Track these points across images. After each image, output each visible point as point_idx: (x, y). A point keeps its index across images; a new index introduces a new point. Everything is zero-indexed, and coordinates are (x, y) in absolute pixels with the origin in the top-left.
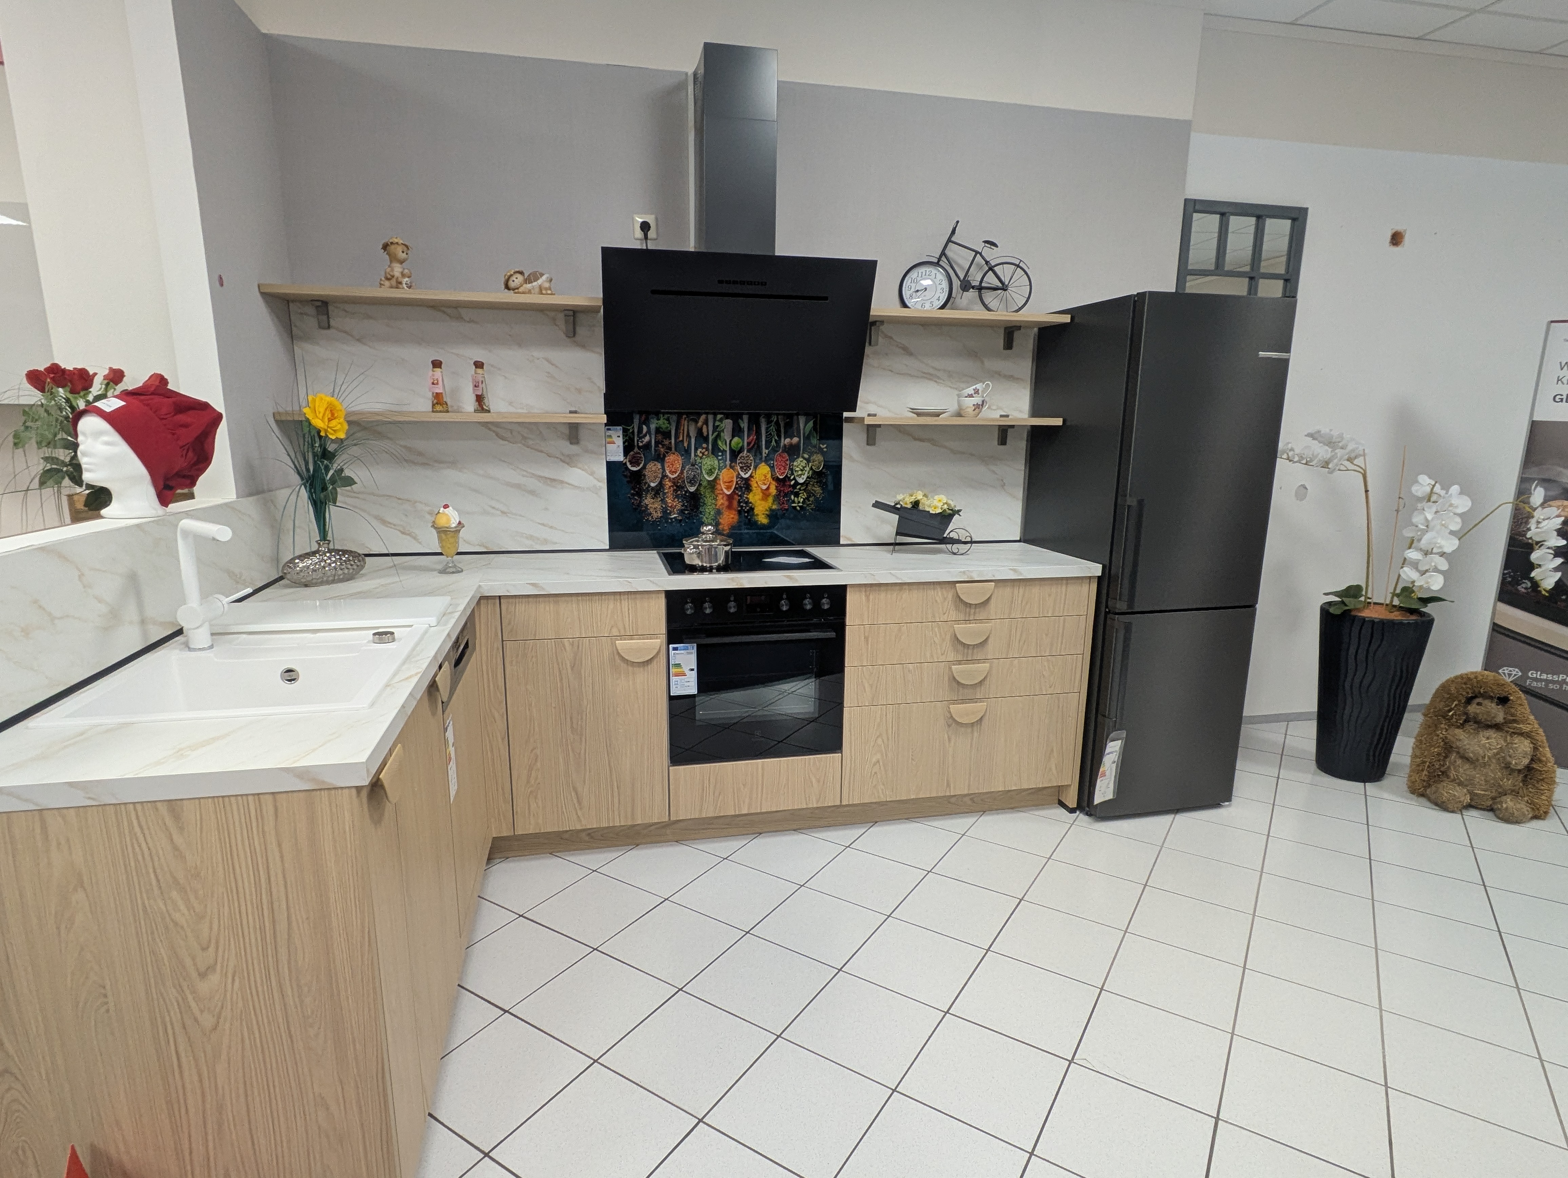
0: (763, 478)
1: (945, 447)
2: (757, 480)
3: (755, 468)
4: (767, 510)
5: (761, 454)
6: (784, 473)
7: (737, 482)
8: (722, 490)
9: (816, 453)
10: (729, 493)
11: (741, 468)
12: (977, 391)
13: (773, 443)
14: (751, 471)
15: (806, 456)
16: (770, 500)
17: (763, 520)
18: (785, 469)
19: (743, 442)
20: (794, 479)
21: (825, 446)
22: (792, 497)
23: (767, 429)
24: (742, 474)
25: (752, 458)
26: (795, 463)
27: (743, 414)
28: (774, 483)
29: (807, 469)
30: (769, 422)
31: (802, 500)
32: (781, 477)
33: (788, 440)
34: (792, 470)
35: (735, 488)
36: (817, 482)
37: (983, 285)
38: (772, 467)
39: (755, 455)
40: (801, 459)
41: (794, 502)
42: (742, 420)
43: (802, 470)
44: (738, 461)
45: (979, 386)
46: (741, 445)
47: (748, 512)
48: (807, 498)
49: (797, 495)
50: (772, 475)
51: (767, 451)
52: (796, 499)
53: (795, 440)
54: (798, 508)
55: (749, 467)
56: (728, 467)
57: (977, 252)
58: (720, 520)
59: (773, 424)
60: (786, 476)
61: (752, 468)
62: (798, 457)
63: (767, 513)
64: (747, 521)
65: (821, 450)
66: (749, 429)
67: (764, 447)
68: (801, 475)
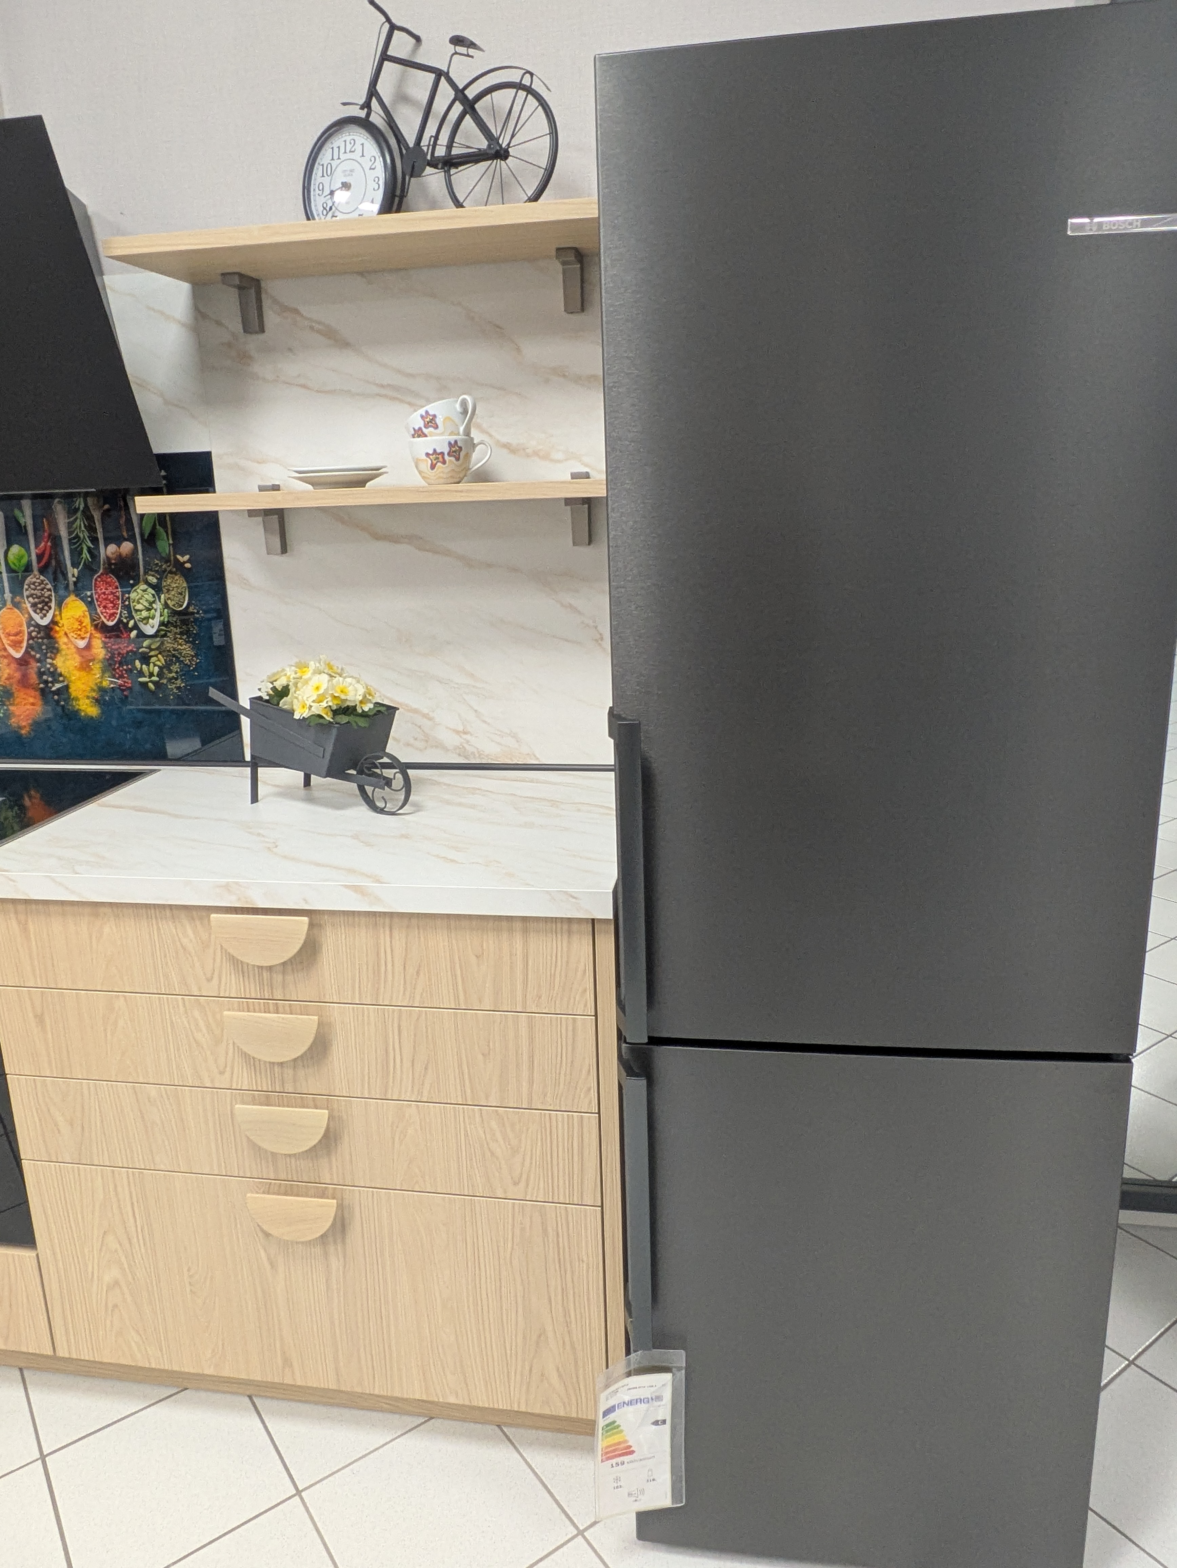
0: (76, 625)
1: (447, 553)
2: (65, 629)
3: (60, 605)
4: (94, 690)
5: (65, 575)
6: (113, 614)
7: (30, 634)
8: (5, 649)
9: (171, 572)
10: (18, 655)
11: (34, 605)
12: (431, 421)
13: (86, 554)
14: (51, 613)
15: (153, 580)
16: (97, 668)
17: (88, 709)
18: (115, 606)
19: (30, 556)
20: (136, 627)
21: (187, 557)
22: (138, 663)
23: (70, 525)
24: (37, 617)
25: (49, 586)
26: (133, 595)
27: (21, 497)
28: (98, 635)
29: (158, 606)
30: (71, 512)
31: (156, 669)
32: (111, 624)
33: (112, 548)
34: (128, 608)
35: (29, 646)
36: (181, 633)
37: (455, 151)
38: (90, 604)
39: (55, 579)
40: (143, 586)
41: (141, 673)
42: (21, 509)
43: (148, 610)
44: (26, 593)
45: (433, 408)
46: (25, 560)
47: (58, 692)
48: (167, 666)
49: (146, 659)
50: (93, 620)
51: (76, 571)
52: (144, 666)
53: (127, 547)
54: (151, 685)
55: (46, 604)
56: (9, 604)
57: (439, 74)
58: (11, 708)
59: (79, 514)
60: (120, 621)
61: (53, 605)
62: (137, 583)
63: (94, 694)
64: (59, 709)
65: (179, 566)
66: (36, 530)
67: (68, 563)
68: (147, 618)
